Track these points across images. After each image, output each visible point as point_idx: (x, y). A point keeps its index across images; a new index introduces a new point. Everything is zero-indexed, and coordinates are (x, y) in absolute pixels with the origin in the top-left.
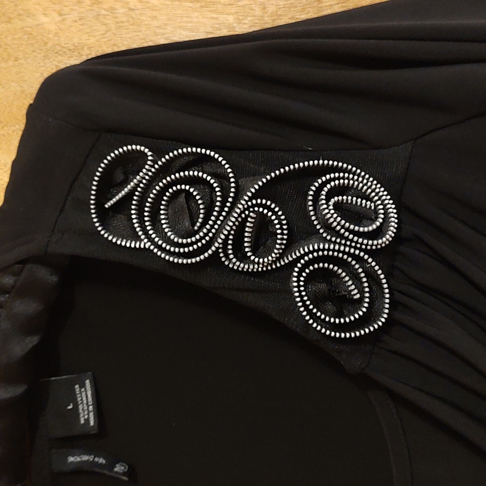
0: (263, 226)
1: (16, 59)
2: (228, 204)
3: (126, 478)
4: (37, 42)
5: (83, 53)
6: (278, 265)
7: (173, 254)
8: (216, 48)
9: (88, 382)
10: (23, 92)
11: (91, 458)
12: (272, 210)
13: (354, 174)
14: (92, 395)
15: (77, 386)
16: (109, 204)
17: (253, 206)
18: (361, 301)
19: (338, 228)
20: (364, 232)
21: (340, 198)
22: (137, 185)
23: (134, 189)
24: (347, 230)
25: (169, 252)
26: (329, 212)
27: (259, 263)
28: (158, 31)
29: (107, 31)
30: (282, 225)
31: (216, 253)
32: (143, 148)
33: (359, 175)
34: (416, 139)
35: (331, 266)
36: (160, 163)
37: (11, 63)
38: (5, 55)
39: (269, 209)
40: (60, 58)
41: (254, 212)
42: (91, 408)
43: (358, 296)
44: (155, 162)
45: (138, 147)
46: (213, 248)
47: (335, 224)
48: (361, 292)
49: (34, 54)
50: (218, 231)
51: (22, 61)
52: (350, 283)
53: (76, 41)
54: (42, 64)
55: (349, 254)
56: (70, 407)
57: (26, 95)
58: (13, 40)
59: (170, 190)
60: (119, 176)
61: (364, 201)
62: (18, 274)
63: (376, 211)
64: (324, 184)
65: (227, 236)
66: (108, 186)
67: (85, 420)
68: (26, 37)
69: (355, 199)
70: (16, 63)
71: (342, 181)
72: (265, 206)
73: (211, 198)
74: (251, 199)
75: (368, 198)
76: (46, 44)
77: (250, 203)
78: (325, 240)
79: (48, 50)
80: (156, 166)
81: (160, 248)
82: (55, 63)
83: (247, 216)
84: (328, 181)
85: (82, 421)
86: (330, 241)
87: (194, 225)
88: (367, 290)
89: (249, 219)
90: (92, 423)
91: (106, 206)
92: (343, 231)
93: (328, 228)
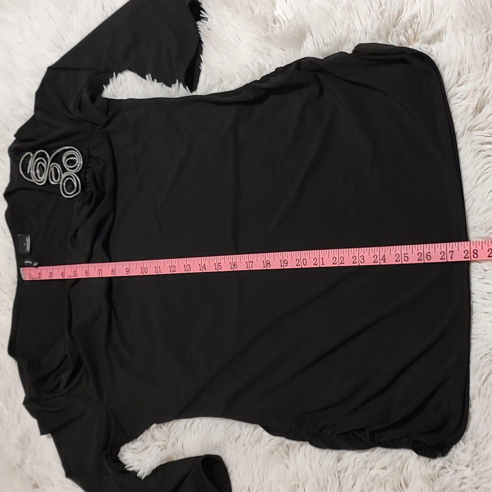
9: (29, 237)
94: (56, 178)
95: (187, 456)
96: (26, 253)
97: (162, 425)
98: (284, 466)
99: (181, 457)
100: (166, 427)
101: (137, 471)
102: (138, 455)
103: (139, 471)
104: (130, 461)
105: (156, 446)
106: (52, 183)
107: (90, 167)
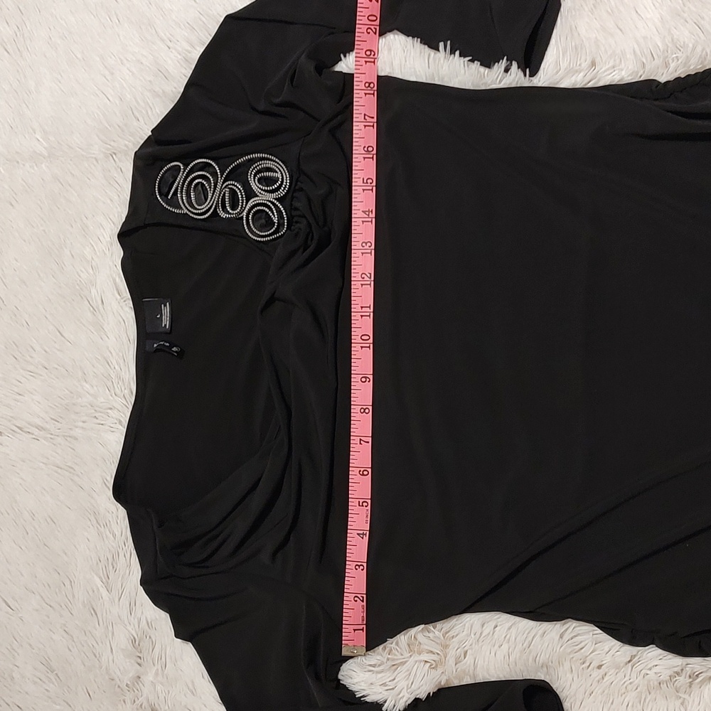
3: (176, 354)
7: (197, 214)
11: (163, 343)
14: (169, 311)
15: (163, 305)
17: (227, 185)
27: (233, 214)
30: (242, 193)
36: (187, 170)
39: (234, 185)
42: (168, 318)
44: (184, 170)
45: (176, 163)
46: (213, 209)
83: (226, 191)
85: (163, 325)
90: (167, 327)
94: (234, 207)
95: (480, 679)
96: (161, 330)
97: (430, 627)
98: (678, 703)
99: (467, 680)
100: (438, 631)
101: (381, 701)
102: (380, 675)
103: (385, 702)
104: (363, 686)
105: (421, 661)
106: (223, 215)
107: (301, 190)
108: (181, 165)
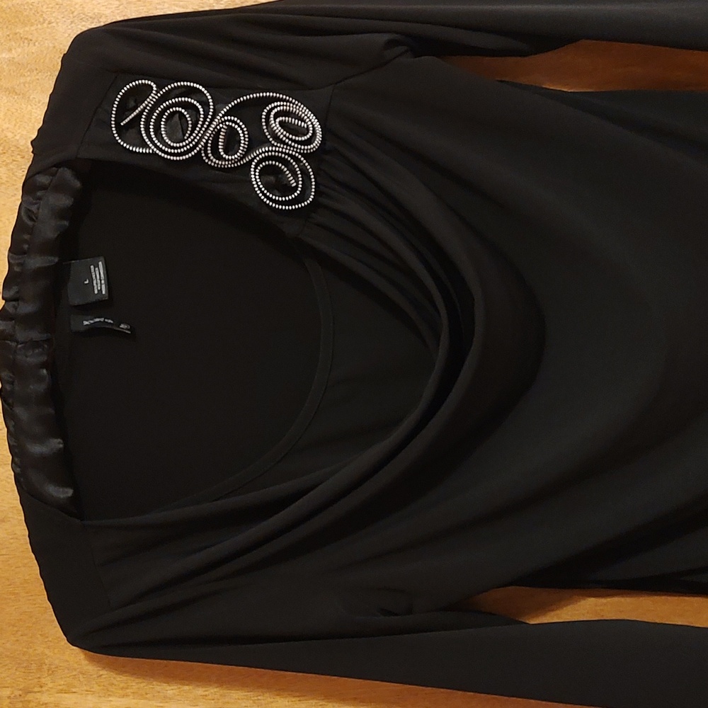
0: (232, 136)
1: (50, 23)
2: (208, 120)
3: (129, 332)
4: (66, 11)
5: (101, 20)
6: (242, 163)
7: (171, 154)
8: (200, 18)
9: (100, 263)
10: (54, 47)
11: (102, 320)
12: (238, 124)
13: (294, 104)
14: (104, 273)
15: (92, 267)
16: (124, 122)
17: (225, 121)
18: (297, 187)
19: (282, 136)
20: (298, 141)
21: (284, 118)
22: (145, 108)
23: (143, 110)
24: (288, 138)
25: (167, 153)
26: (275, 125)
27: (230, 160)
28: (158, 7)
29: (120, 5)
30: (245, 138)
31: (199, 152)
32: (149, 82)
33: (297, 105)
34: (336, 84)
35: (277, 164)
36: (161, 93)
37: (45, 25)
38: (41, 20)
39: (236, 123)
40: (84, 23)
41: (226, 125)
42: (103, 282)
43: (295, 184)
44: (157, 92)
45: (147, 82)
46: (198, 149)
47: (279, 133)
48: (297, 182)
49: (64, 19)
50: (201, 138)
51: (54, 24)
52: (290, 175)
53: (96, 11)
54: (69, 27)
55: (289, 155)
56: (87, 282)
57: (57, 50)
58: (47, 8)
59: (168, 111)
60: (132, 104)
61: (300, 122)
62: (53, 175)
63: (308, 128)
64: (273, 109)
65: (207, 140)
66: (123, 110)
67: (98, 290)
68: (58, 6)
69: (293, 120)
70: (50, 26)
71: (285, 107)
72: (233, 122)
73: (197, 118)
74: (223, 116)
75: (303, 120)
76: (73, 13)
77: (223, 119)
78: (273, 145)
79: (74, 17)
80: (159, 95)
81: (161, 150)
82: (80, 26)
83: (221, 128)
84: (276, 107)
85: (96, 292)
86: (276, 146)
87: (184, 135)
88: (300, 179)
89: (223, 130)
90: (104, 292)
91: (122, 124)
92: (284, 138)
93: (276, 138)
96: (92, 299)
108: (154, 86)
